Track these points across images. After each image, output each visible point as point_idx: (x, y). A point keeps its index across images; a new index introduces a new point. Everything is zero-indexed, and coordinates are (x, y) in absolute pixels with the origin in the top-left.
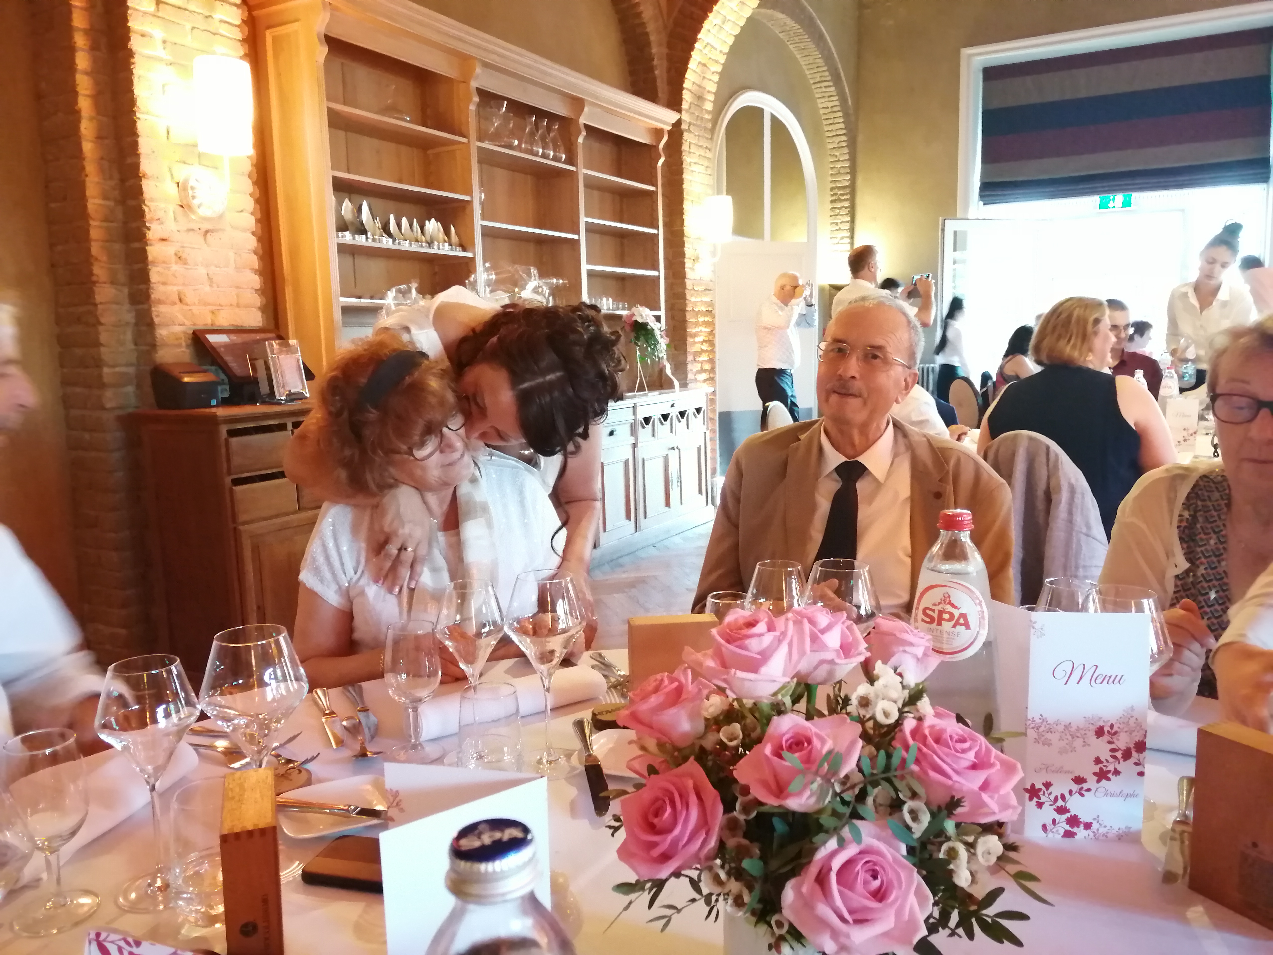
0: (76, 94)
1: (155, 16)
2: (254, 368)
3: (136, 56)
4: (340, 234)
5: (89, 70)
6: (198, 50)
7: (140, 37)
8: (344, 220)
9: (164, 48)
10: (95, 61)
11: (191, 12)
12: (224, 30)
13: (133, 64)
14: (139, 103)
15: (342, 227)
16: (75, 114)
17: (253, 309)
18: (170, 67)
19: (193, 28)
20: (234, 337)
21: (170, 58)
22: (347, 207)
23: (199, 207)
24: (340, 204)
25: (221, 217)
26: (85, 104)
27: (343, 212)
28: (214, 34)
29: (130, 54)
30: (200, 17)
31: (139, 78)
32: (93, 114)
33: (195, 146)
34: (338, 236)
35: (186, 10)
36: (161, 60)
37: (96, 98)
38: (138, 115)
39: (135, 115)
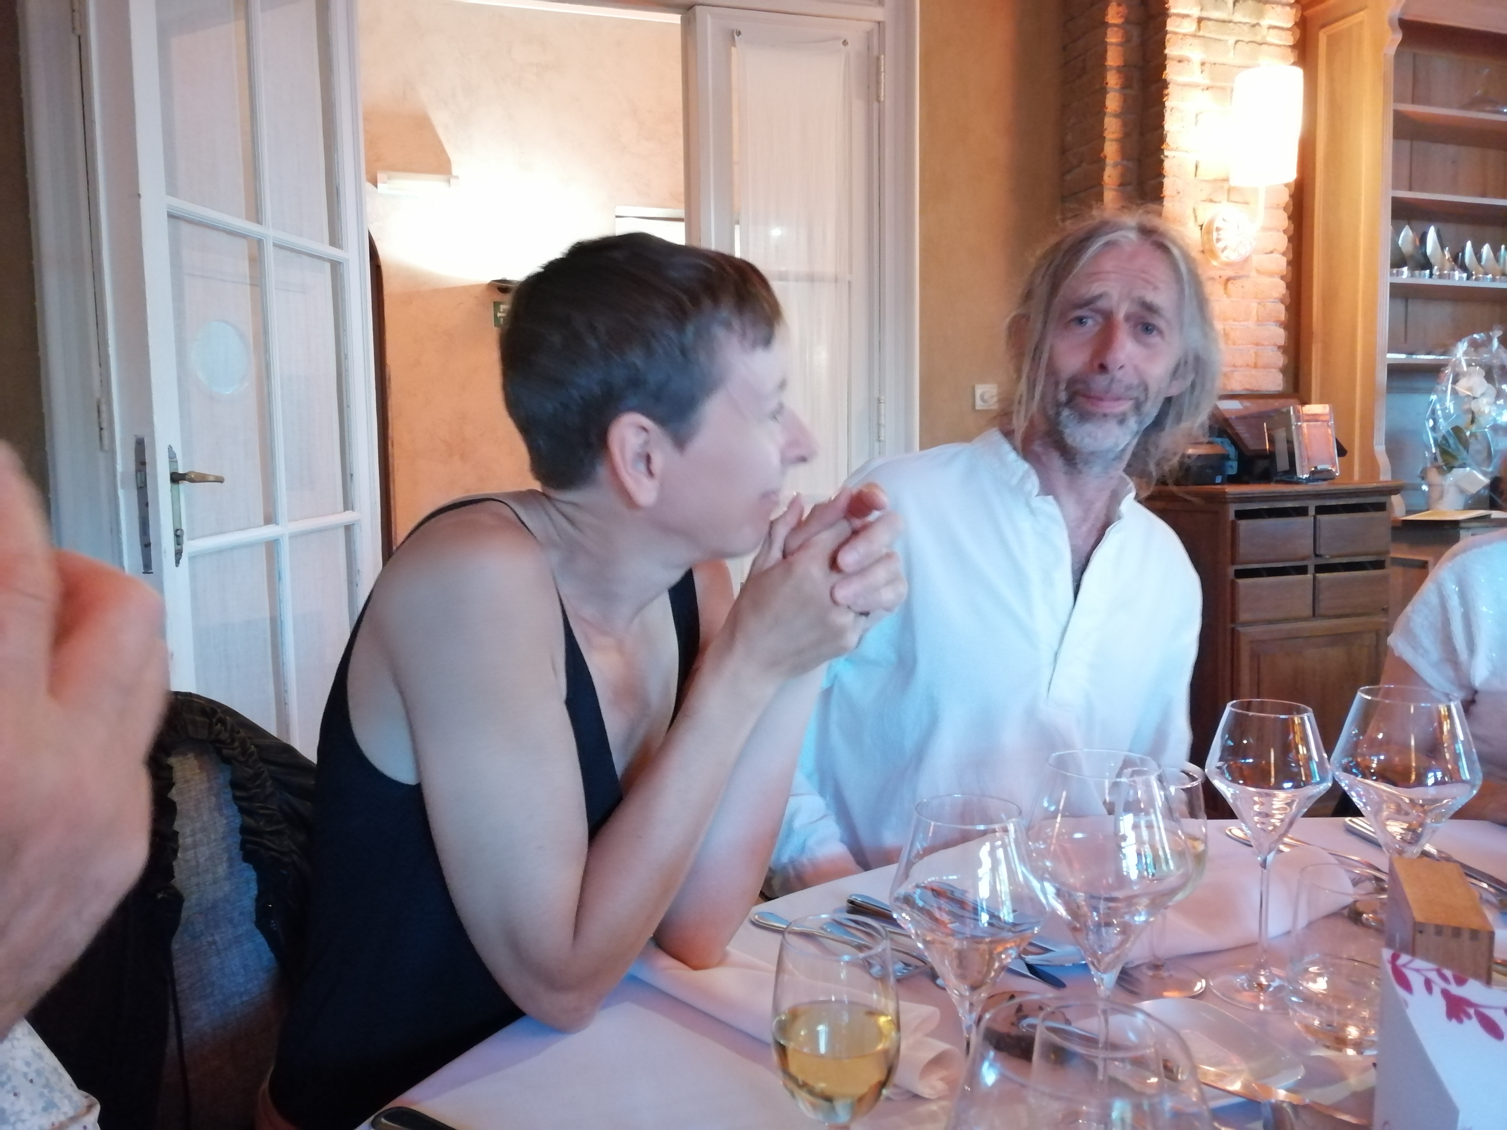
0: (1103, 139)
1: (1194, 36)
2: (1272, 441)
3: (1170, 86)
4: (1395, 271)
5: (1119, 110)
6: (1239, 67)
7: (1178, 64)
8: (1402, 252)
9: (1202, 72)
10: (1125, 99)
11: (1236, 23)
12: (1273, 37)
13: (1167, 95)
14: (1169, 139)
15: (1399, 261)
16: (1100, 162)
17: (1273, 370)
18: (1205, 92)
19: (1237, 42)
20: (1247, 403)
21: (1207, 82)
22: (1406, 236)
23: (1223, 251)
24: (1397, 232)
25: (1246, 260)
26: (1111, 150)
27: (1400, 242)
28: (1261, 44)
29: (1165, 85)
30: (1246, 28)
31: (1171, 110)
32: (1119, 159)
33: (1226, 180)
34: (1392, 274)
35: (1230, 22)
36: (1196, 86)
37: (1123, 141)
38: (1166, 153)
39: (1163, 153)
